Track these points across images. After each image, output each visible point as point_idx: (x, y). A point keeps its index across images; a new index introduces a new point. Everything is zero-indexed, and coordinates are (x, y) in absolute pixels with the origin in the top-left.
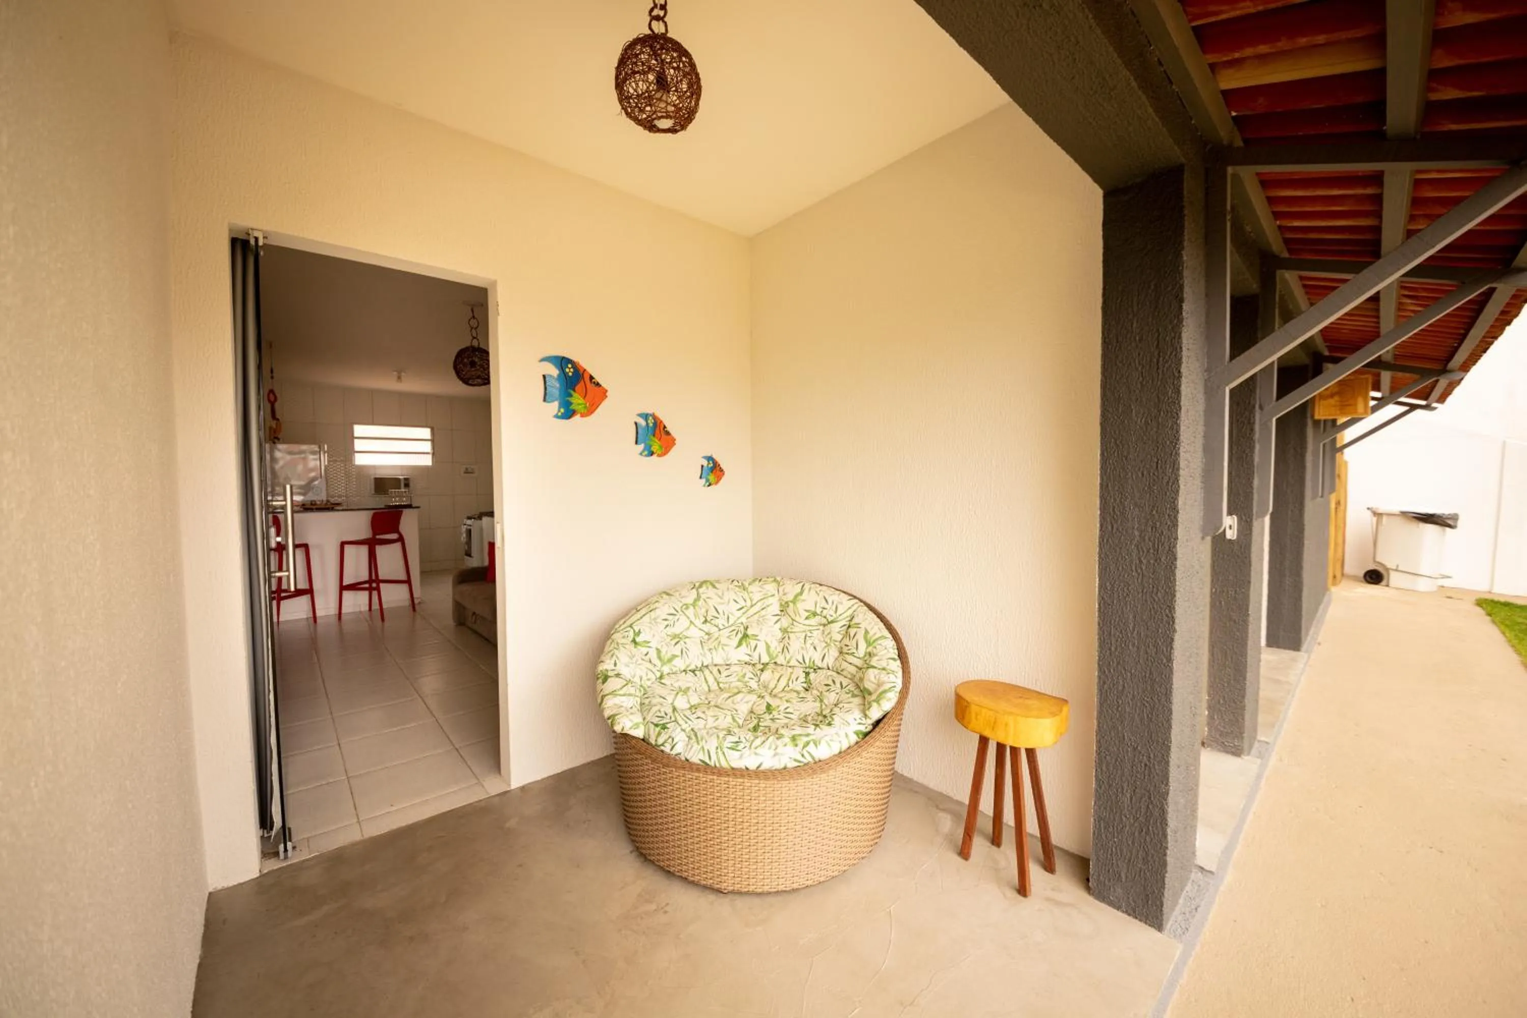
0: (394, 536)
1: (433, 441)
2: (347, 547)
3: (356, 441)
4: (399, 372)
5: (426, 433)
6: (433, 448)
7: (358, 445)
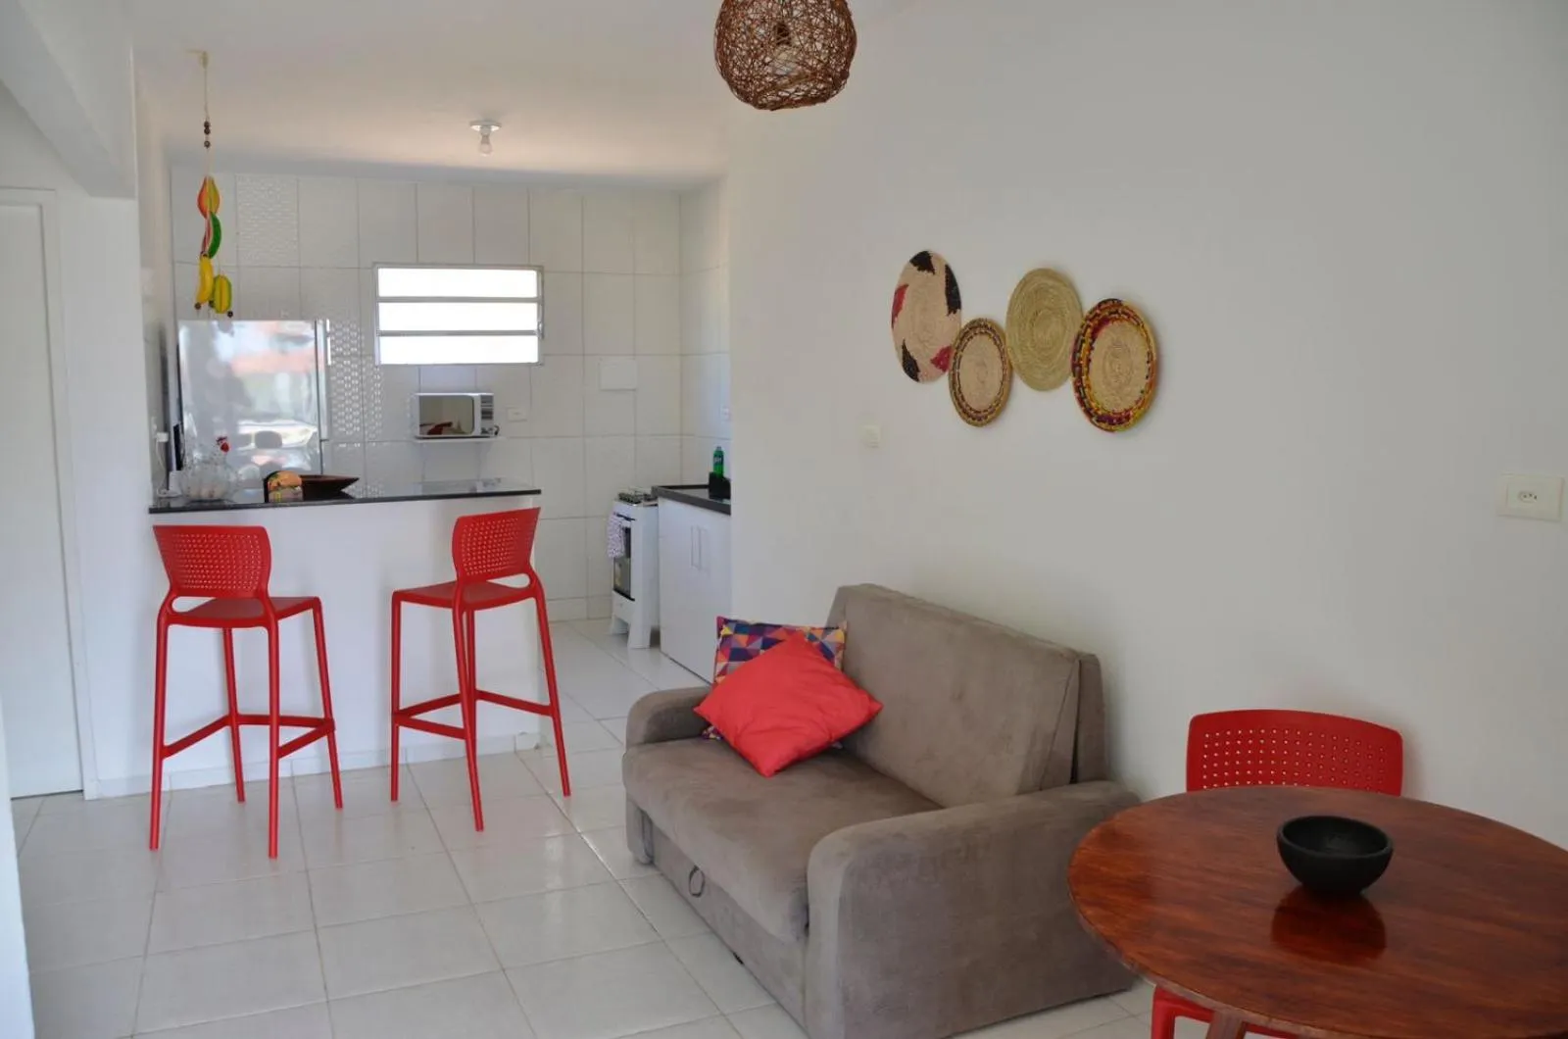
0: (519, 581)
1: (541, 301)
2: (406, 607)
3: (383, 307)
4: (486, 124)
5: (525, 282)
6: (542, 318)
7: (389, 317)
